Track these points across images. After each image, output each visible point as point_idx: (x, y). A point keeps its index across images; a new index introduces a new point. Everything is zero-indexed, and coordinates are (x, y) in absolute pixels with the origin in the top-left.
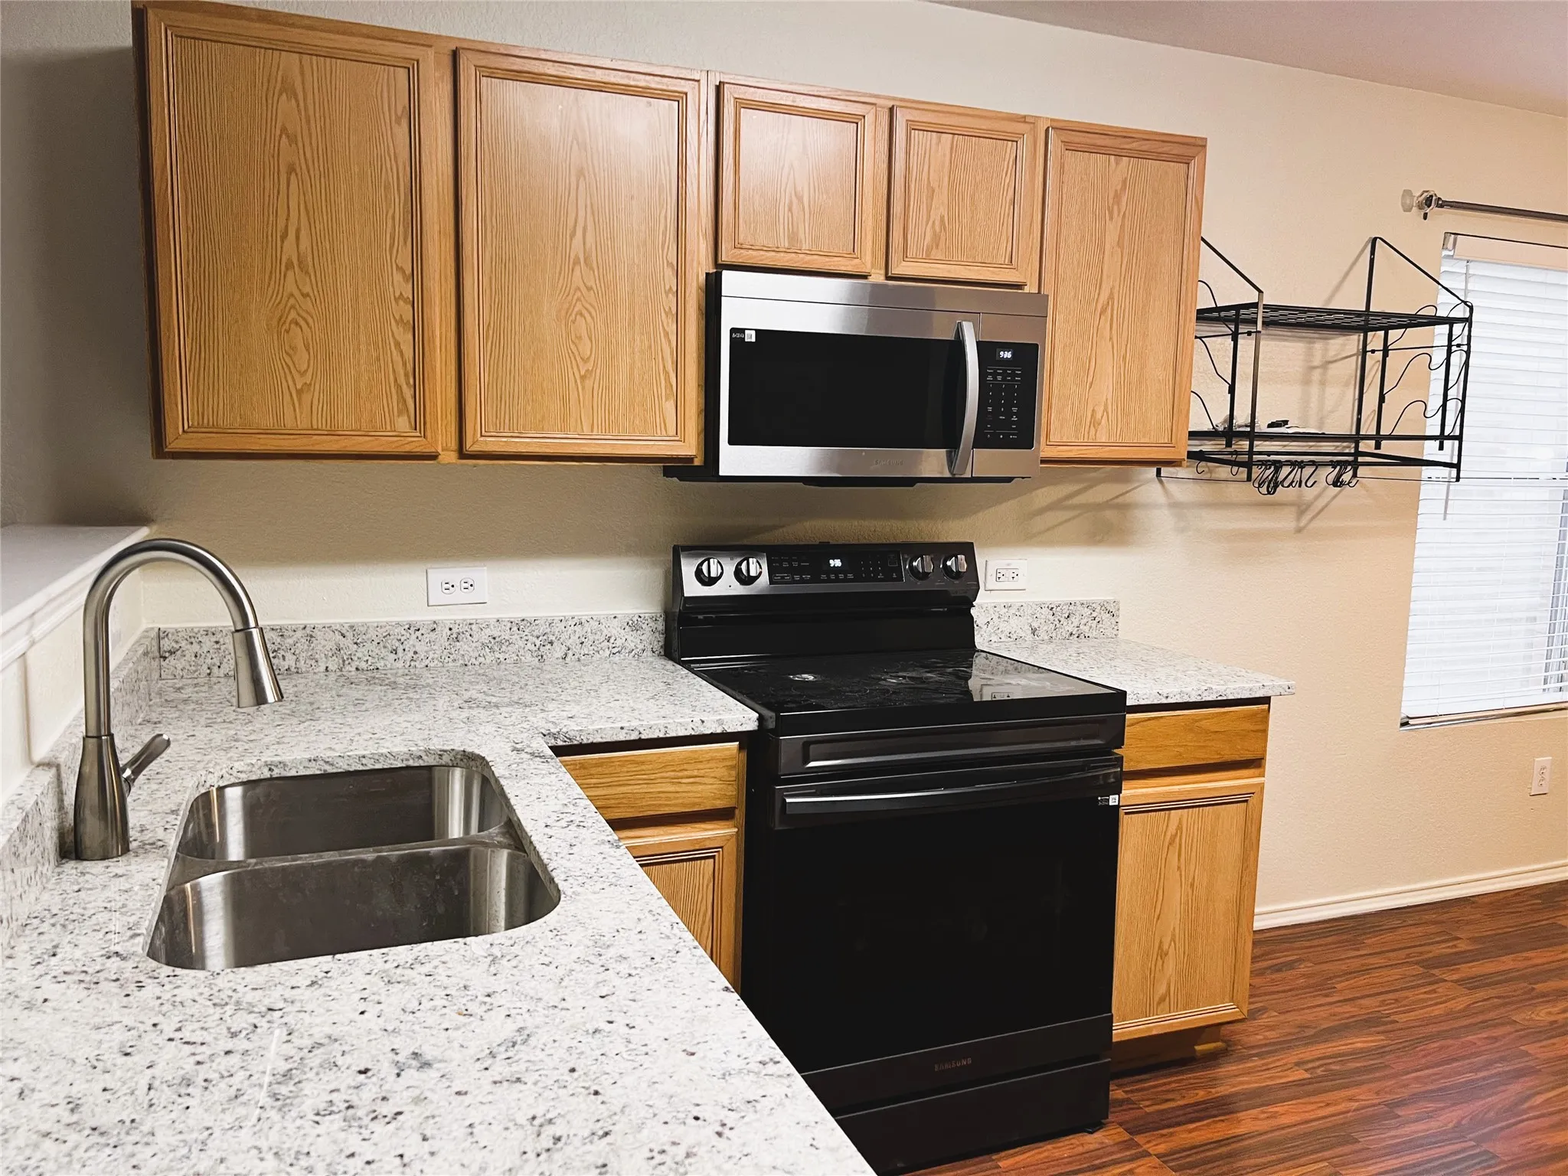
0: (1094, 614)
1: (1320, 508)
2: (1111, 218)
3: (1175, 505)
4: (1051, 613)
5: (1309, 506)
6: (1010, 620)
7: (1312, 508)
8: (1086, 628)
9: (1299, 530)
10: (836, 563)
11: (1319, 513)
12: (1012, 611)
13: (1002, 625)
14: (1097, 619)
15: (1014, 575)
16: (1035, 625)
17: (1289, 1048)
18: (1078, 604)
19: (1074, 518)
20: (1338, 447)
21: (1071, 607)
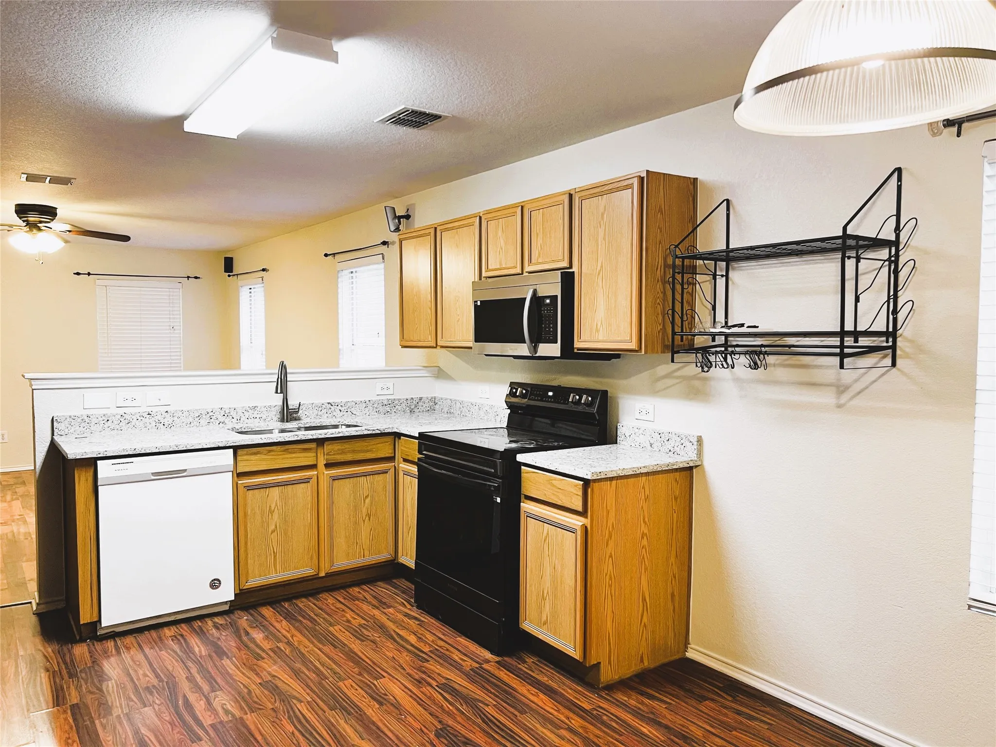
0: (682, 442)
1: (858, 390)
2: (600, 227)
3: (737, 380)
4: (659, 436)
5: (847, 388)
6: (640, 437)
7: (850, 389)
8: (678, 449)
9: (839, 406)
10: (550, 394)
11: (859, 393)
12: (641, 431)
13: (637, 439)
14: (684, 445)
15: (647, 413)
16: (652, 442)
17: (617, 705)
18: (673, 433)
19: (677, 383)
20: (875, 341)
21: (670, 435)
